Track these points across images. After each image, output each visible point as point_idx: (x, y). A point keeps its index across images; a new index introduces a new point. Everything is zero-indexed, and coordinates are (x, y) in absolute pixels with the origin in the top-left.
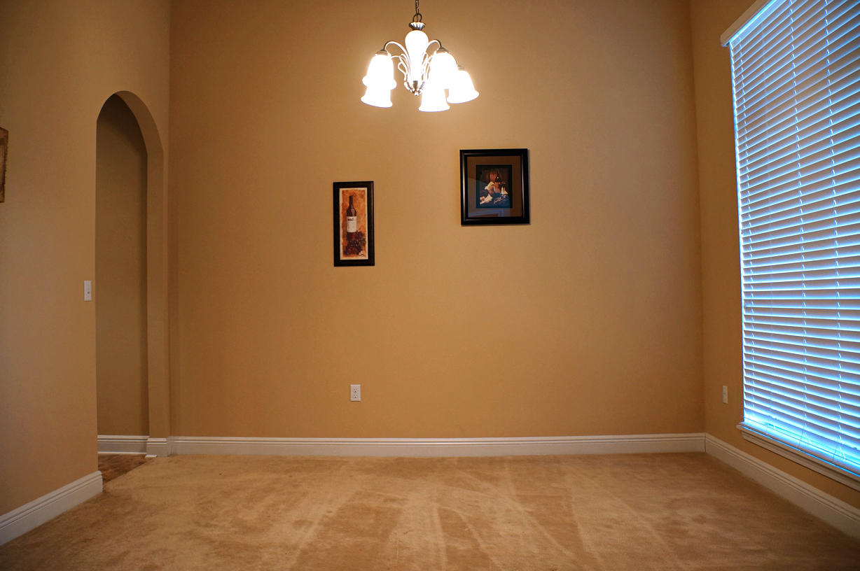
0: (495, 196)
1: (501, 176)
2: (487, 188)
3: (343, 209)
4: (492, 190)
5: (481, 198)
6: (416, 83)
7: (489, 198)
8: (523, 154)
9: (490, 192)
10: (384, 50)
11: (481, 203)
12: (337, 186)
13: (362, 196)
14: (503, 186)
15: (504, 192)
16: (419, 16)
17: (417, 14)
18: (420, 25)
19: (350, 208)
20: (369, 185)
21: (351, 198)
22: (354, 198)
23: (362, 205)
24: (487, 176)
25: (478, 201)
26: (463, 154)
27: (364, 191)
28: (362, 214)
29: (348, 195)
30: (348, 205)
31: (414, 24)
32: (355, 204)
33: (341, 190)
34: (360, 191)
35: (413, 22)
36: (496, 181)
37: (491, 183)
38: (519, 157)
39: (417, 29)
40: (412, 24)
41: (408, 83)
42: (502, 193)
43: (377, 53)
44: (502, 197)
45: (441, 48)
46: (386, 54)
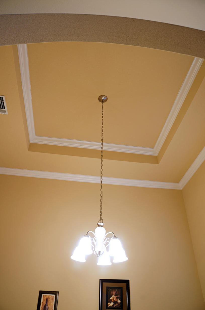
0: (115, 302)
1: (117, 293)
2: (111, 298)
3: (42, 306)
4: (114, 299)
5: (108, 304)
6: (100, 252)
7: (112, 304)
8: (127, 282)
9: (113, 300)
10: (87, 235)
11: (108, 306)
12: (41, 293)
13: (53, 299)
14: (119, 298)
15: (119, 301)
16: (102, 220)
17: (101, 219)
18: (102, 224)
19: (46, 305)
20: (56, 293)
21: (47, 300)
22: (48, 300)
23: (51, 304)
24: (111, 293)
25: (107, 305)
26: (101, 281)
27: (54, 296)
28: (51, 309)
29: (46, 298)
30: (45, 303)
31: (100, 224)
32: (48, 303)
33: (43, 295)
34: (52, 296)
35: (99, 223)
36: (115, 295)
37: (113, 296)
38: (126, 283)
39: (101, 226)
40: (99, 224)
41: (96, 252)
42: (118, 301)
43: (84, 236)
44: (118, 303)
45: (115, 236)
46: (88, 237)
